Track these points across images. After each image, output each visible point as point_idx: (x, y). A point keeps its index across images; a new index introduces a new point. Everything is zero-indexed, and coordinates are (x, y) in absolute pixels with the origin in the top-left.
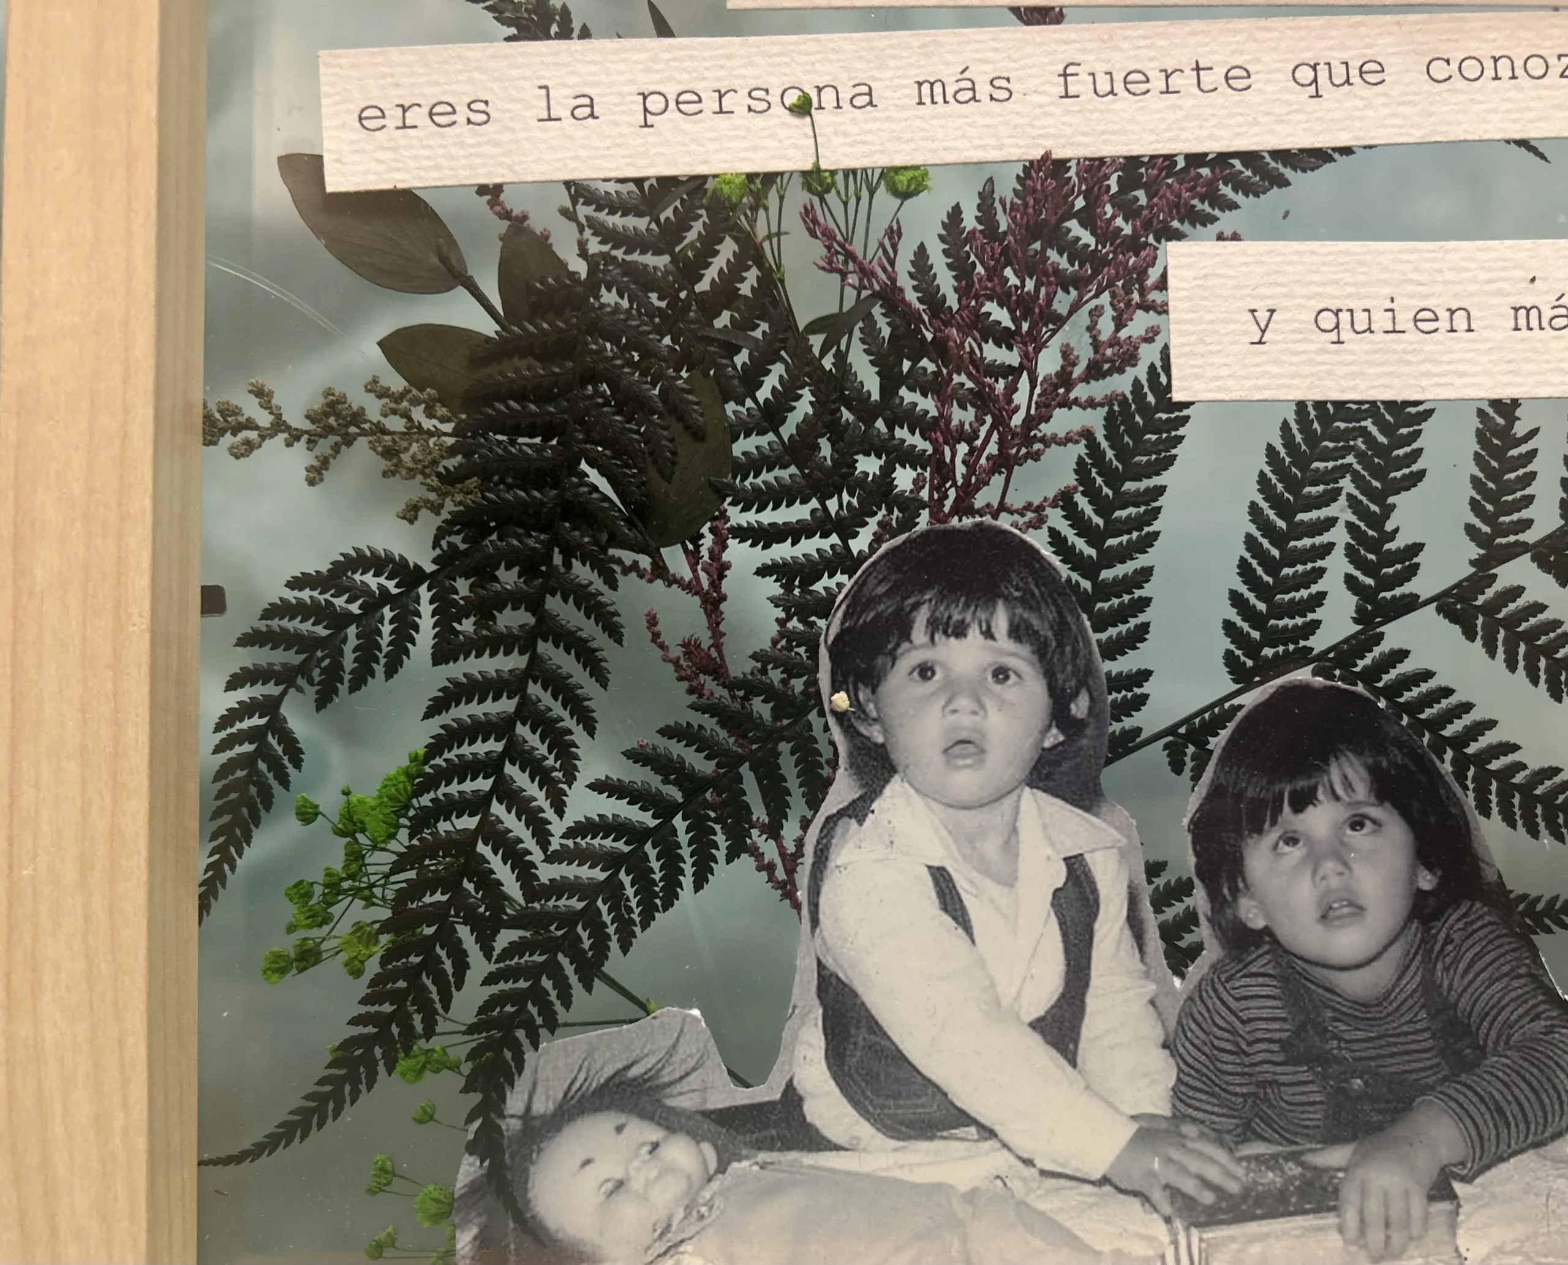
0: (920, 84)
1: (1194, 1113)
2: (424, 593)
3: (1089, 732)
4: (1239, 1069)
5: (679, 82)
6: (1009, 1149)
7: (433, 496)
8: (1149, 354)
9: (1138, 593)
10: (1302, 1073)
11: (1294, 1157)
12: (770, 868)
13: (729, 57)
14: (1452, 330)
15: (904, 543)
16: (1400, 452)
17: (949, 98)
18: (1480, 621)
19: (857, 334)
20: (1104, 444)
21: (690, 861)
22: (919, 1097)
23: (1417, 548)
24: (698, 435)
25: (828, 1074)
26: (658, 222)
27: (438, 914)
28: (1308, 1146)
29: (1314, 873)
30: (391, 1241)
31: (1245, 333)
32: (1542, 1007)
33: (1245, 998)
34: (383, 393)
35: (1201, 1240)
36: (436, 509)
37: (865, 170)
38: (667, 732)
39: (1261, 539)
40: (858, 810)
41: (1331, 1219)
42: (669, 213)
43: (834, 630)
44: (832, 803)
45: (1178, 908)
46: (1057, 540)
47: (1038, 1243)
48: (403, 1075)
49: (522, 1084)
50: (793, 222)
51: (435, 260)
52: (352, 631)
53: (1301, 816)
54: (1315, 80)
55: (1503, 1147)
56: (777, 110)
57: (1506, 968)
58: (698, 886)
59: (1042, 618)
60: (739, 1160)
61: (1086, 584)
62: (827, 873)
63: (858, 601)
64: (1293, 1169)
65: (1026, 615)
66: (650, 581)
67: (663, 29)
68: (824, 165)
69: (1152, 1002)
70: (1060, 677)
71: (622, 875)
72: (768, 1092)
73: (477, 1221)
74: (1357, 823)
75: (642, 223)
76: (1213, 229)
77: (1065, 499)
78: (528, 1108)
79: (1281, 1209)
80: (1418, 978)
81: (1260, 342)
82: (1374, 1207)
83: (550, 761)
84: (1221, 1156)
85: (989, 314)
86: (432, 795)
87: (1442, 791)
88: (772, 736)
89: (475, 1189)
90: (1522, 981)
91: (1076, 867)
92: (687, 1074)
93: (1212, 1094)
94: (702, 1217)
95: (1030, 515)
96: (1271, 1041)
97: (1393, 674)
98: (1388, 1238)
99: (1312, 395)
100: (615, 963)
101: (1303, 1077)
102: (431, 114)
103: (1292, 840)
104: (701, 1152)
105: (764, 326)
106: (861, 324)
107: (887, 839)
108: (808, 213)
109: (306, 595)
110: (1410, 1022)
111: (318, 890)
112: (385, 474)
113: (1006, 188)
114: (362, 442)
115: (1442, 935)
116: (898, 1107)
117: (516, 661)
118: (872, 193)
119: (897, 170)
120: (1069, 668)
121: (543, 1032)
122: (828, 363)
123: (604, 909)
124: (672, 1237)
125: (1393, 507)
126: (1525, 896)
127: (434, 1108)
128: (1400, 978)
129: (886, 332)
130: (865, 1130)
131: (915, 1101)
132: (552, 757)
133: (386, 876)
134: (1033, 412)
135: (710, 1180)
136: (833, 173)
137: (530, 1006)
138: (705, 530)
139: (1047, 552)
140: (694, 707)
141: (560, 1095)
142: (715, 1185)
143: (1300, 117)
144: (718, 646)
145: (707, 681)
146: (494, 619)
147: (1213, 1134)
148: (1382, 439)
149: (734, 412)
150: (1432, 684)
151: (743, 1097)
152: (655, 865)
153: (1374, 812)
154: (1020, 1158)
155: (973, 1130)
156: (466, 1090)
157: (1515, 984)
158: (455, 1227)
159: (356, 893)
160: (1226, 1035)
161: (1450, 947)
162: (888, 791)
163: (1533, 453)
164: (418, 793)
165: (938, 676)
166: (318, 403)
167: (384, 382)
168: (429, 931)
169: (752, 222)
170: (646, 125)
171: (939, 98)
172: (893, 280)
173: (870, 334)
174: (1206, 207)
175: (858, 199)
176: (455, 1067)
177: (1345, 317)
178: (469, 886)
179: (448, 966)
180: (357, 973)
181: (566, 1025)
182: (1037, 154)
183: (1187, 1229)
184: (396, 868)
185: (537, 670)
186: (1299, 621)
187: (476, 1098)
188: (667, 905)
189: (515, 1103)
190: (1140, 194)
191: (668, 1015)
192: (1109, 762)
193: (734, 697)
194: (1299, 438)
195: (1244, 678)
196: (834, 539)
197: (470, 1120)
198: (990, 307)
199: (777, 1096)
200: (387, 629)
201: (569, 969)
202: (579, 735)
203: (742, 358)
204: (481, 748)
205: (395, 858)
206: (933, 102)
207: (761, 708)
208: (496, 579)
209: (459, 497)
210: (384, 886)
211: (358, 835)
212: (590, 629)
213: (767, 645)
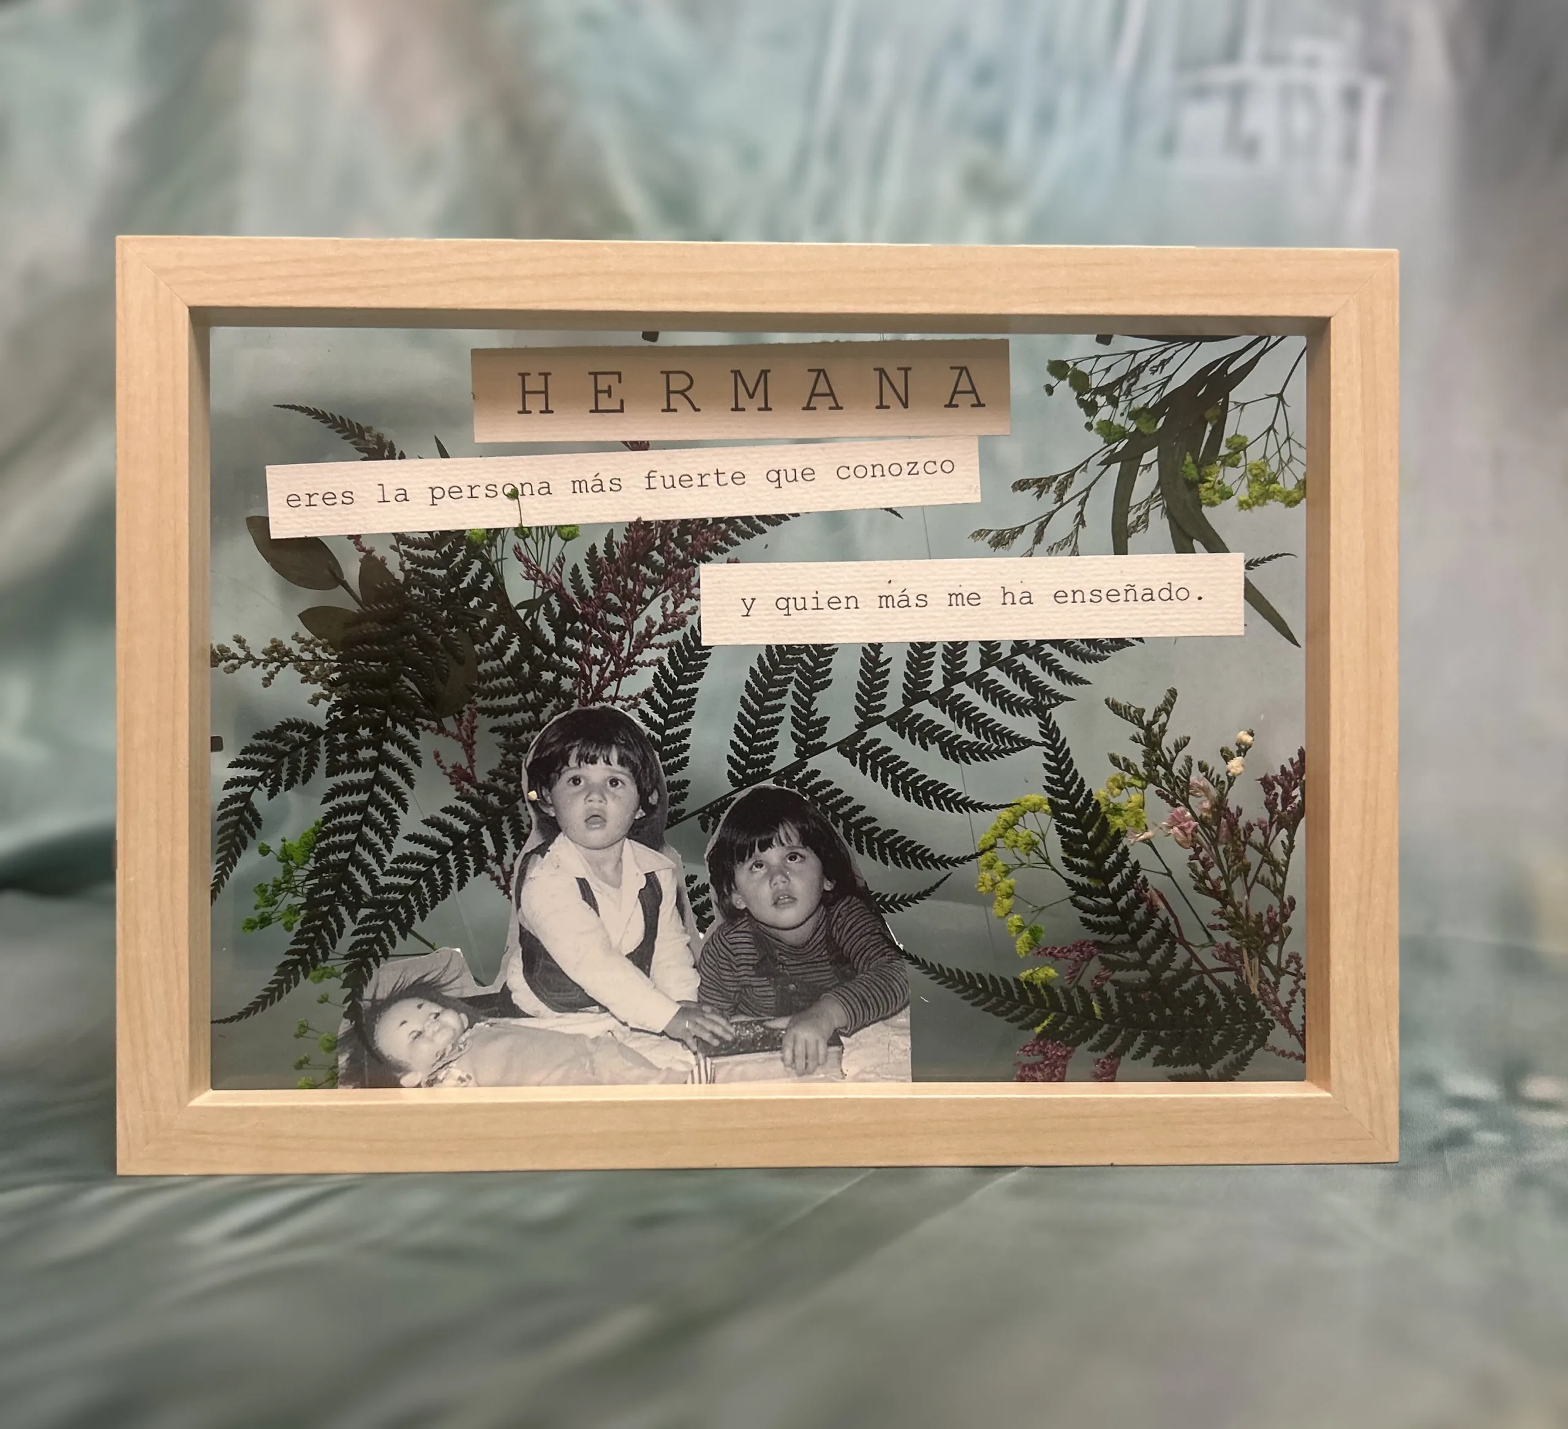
0: (574, 482)
1: (709, 1000)
2: (322, 741)
3: (658, 811)
4: (732, 979)
5: (450, 481)
6: (615, 1017)
7: (326, 692)
8: (691, 620)
9: (683, 742)
10: (764, 981)
11: (760, 1023)
12: (497, 879)
13: (477, 468)
14: (848, 608)
15: (565, 716)
16: (820, 670)
17: (589, 490)
18: (858, 756)
19: (542, 611)
20: (668, 666)
21: (456, 875)
22: (570, 991)
23: (826, 719)
24: (461, 661)
25: (524, 980)
26: (440, 554)
27: (328, 900)
28: (767, 1018)
29: (771, 881)
30: (306, 1061)
31: (740, 610)
32: (886, 950)
33: (735, 943)
34: (301, 641)
35: (712, 1064)
36: (328, 699)
37: (547, 527)
38: (445, 810)
39: (746, 715)
40: (542, 850)
41: (778, 1054)
42: (446, 548)
43: (529, 760)
44: (529, 846)
45: (703, 899)
46: (643, 715)
47: (630, 1064)
48: (312, 979)
49: (372, 983)
50: (509, 553)
51: (327, 572)
52: (286, 760)
53: (764, 853)
54: (779, 479)
55: (866, 1019)
56: (501, 495)
57: (868, 930)
58: (460, 888)
59: (634, 754)
60: (480, 1022)
61: (658, 737)
62: (525, 881)
63: (541, 746)
64: (759, 1029)
65: (627, 753)
66: (437, 734)
67: (444, 454)
68: (524, 525)
69: (688, 945)
70: (644, 784)
71: (421, 882)
72: (494, 989)
73: (349, 1051)
74: (793, 857)
75: (432, 554)
76: (726, 556)
77: (647, 695)
78: (374, 996)
79: (753, 1049)
80: (823, 935)
81: (747, 615)
82: (800, 1048)
83: (385, 825)
84: (723, 1022)
85: (610, 600)
86: (326, 842)
87: (837, 842)
88: (498, 814)
89: (347, 1034)
90: (877, 936)
91: (651, 878)
92: (454, 980)
93: (718, 991)
94: (460, 1050)
95: (631, 702)
96: (748, 965)
97: (813, 782)
98: (807, 1064)
99: (773, 642)
100: (417, 925)
101: (764, 983)
102: (323, 499)
103: (759, 865)
104: (460, 1018)
105: (495, 606)
106: (544, 606)
107: (556, 865)
108: (517, 549)
109: (262, 742)
110: (819, 956)
111: (270, 888)
112: (302, 682)
113: (619, 537)
114: (291, 665)
115: (836, 913)
116: (559, 996)
117: (369, 775)
118: (551, 536)
119: (562, 527)
120: (648, 779)
121: (382, 959)
122: (528, 623)
123: (412, 899)
124: (445, 1060)
125: (815, 698)
126: (878, 895)
127: (328, 996)
128: (814, 935)
129: (557, 609)
130: (542, 1007)
131: (567, 994)
132: (386, 823)
133: (304, 882)
134: (631, 650)
135: (465, 1031)
136: (529, 528)
137: (375, 946)
138: (465, 708)
139: (638, 721)
140: (457, 798)
141: (391, 989)
142: (467, 1034)
143: (769, 498)
144: (471, 767)
145: (466, 786)
146: (357, 754)
147: (718, 1011)
148: (811, 663)
149: (480, 650)
150: (832, 787)
151: (481, 991)
152: (438, 877)
153: (801, 851)
154: (621, 1022)
155: (597, 1008)
156: (343, 987)
157: (873, 938)
158: (338, 1054)
159: (289, 890)
160: (725, 961)
161: (840, 919)
162: (557, 840)
163: (888, 670)
164: (319, 840)
165: (582, 783)
166: (268, 645)
167: (301, 636)
168: (325, 909)
169: (489, 552)
170: (433, 504)
171: (584, 490)
172: (561, 584)
173: (549, 610)
174: (723, 544)
175: (544, 540)
176: (338, 976)
177: (791, 602)
178: (344, 887)
179: (334, 926)
180: (289, 929)
181: (393, 956)
182: (634, 519)
183: (705, 1058)
184: (308, 878)
185: (379, 779)
186: (765, 756)
187: (349, 991)
188: (444, 897)
189: (368, 993)
190: (689, 537)
191: (444, 951)
192: (668, 827)
193: (479, 793)
194: (767, 664)
195: (738, 785)
196: (530, 713)
197: (345, 1002)
198: (610, 595)
199: (499, 991)
200: (303, 759)
201: (395, 929)
202: (400, 812)
203: (483, 622)
204: (350, 818)
205: (308, 873)
206: (581, 492)
207: (493, 799)
208: (358, 734)
209: (339, 693)
210: (302, 887)
211: (290, 862)
212: (405, 758)
213: (496, 767)
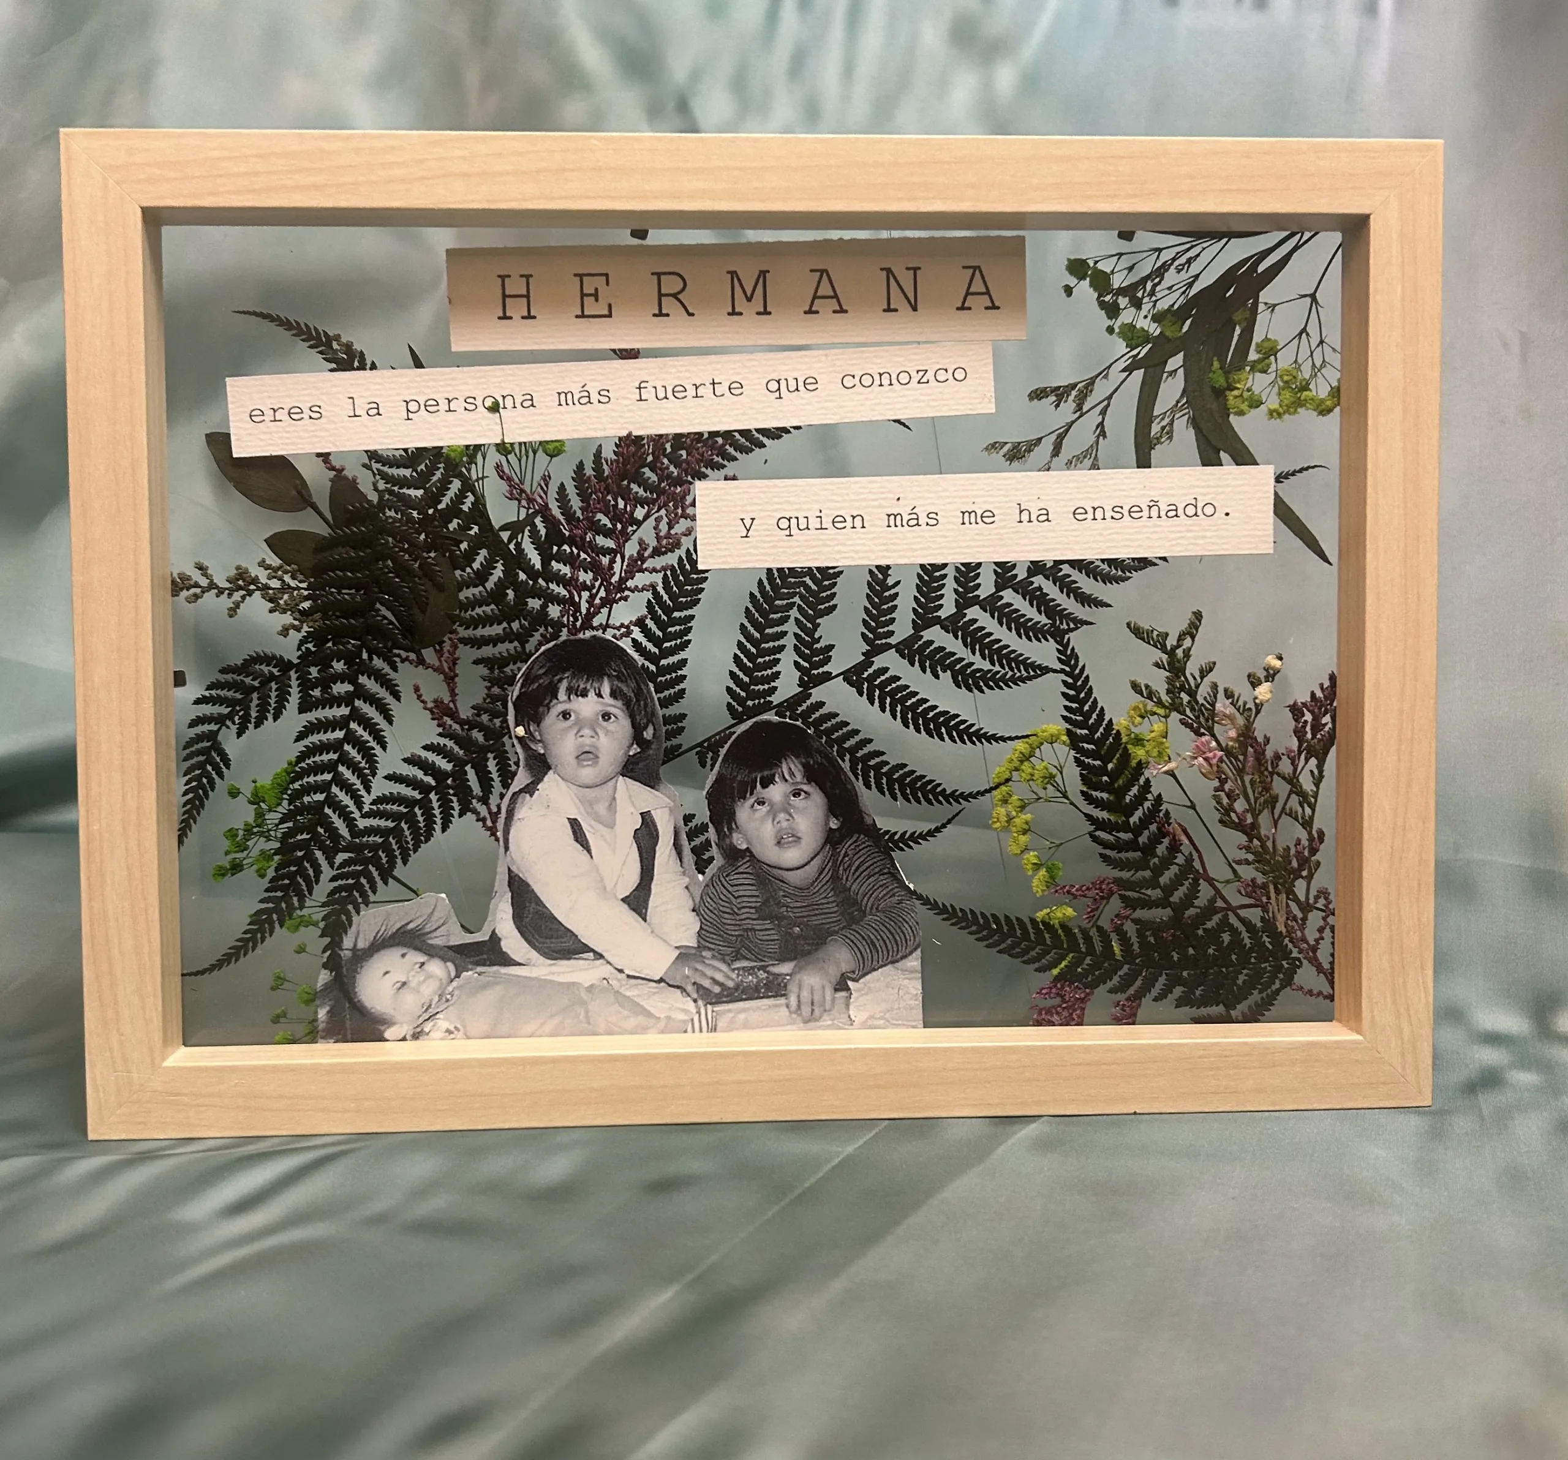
0: (559, 394)
1: (710, 945)
2: (293, 674)
3: (653, 746)
4: (733, 922)
5: (425, 394)
6: (611, 964)
7: (296, 623)
8: (686, 542)
9: (680, 673)
10: (767, 925)
11: (763, 968)
12: (484, 820)
13: (453, 379)
14: (854, 527)
15: (554, 646)
16: (824, 594)
17: (576, 402)
18: (865, 686)
19: (527, 533)
20: (662, 592)
21: (439, 817)
22: (563, 938)
23: (831, 647)
24: (440, 588)
25: (514, 926)
26: (416, 472)
27: (304, 845)
28: (771, 963)
29: (774, 820)
30: (284, 1015)
31: (737, 531)
32: (896, 890)
33: (737, 885)
34: (268, 567)
35: (713, 1011)
36: (298, 630)
37: (531, 442)
38: (426, 748)
39: (746, 643)
40: (530, 789)
41: (782, 1001)
42: (422, 467)
43: (516, 693)
44: (516, 786)
45: (702, 838)
46: (636, 644)
47: (626, 1013)
48: (288, 928)
49: (352, 932)
50: (490, 471)
51: (294, 492)
52: (255, 695)
53: (767, 790)
54: (779, 389)
55: (875, 963)
56: (481, 409)
57: (877, 870)
58: (444, 830)
59: (628, 686)
60: (467, 971)
61: (653, 668)
62: (513, 823)
63: (528, 678)
64: (762, 975)
65: (619, 685)
66: (416, 667)
67: (418, 364)
68: (506, 441)
69: (687, 887)
70: (638, 718)
71: (403, 824)
72: (482, 936)
73: (330, 1003)
74: (796, 794)
75: (407, 472)
76: (723, 472)
77: (640, 623)
78: (355, 945)
79: (756, 995)
80: (830, 874)
81: (746, 537)
82: (805, 994)
83: (363, 765)
84: (724, 967)
85: (600, 520)
86: (300, 782)
87: (843, 777)
88: (483, 750)
89: (327, 987)
90: (886, 876)
91: (646, 817)
92: (439, 927)
93: (719, 935)
94: (447, 1000)
95: (623, 630)
96: (750, 907)
97: (817, 714)
98: (813, 1010)
99: (774, 565)
100: (399, 871)
101: (767, 927)
102: (289, 413)
103: (761, 803)
104: (447, 967)
105: (476, 529)
106: (529, 528)
107: (546, 805)
108: (498, 467)
109: (229, 677)
110: (825, 897)
111: (241, 833)
112: (271, 612)
113: (608, 453)
114: (258, 594)
115: (843, 852)
116: (552, 943)
117: (344, 711)
118: (535, 452)
119: (547, 442)
120: (643, 713)
121: (362, 906)
122: (512, 547)
123: (393, 842)
124: (432, 1011)
125: (819, 625)
126: (887, 832)
127: (305, 945)
128: (820, 874)
129: (543, 532)
130: (534, 955)
131: (559, 940)
132: (364, 762)
133: (277, 825)
134: (623, 575)
135: (452, 981)
136: (512, 444)
137: (355, 893)
138: (446, 639)
139: (631, 652)
140: (440, 735)
141: (372, 938)
142: (455, 984)
143: (769, 410)
144: (453, 701)
145: (448, 721)
146: (331, 688)
147: (720, 956)
148: (814, 587)
149: (461, 575)
150: (838, 719)
151: (469, 939)
152: (421, 819)
153: (805, 788)
154: (616, 969)
155: (591, 954)
156: (322, 936)
157: (882, 878)
158: (318, 1006)
159: (261, 834)
160: (726, 904)
161: (847, 859)
162: (546, 779)
163: (897, 594)
164: (292, 782)
165: (572, 718)
166: (233, 572)
167: (268, 562)
168: (300, 854)
169: (469, 470)
170: (408, 419)
171: (570, 402)
172: (547, 504)
173: (534, 533)
174: (720, 459)
175: (527, 457)
176: (316, 924)
177: (794, 521)
178: (321, 830)
179: (311, 872)
180: (262, 876)
181: (374, 902)
182: (624, 433)
183: (705, 1005)
184: (282, 821)
185: (356, 715)
186: (766, 687)
187: (327, 940)
188: (427, 840)
189: (348, 942)
190: (684, 453)
191: (428, 898)
192: (664, 763)
193: (463, 729)
194: (768, 588)
195: (738, 718)
196: (516, 643)
197: (324, 951)
198: (599, 516)
199: (487, 938)
200: (273, 694)
201: (375, 874)
202: (378, 750)
203: (464, 546)
204: (325, 757)
205: (281, 815)
206: (567, 404)
207: (478, 736)
208: (333, 668)
209: (311, 624)
210: (275, 830)
211: (262, 804)
212: (382, 693)
213: (480, 701)
